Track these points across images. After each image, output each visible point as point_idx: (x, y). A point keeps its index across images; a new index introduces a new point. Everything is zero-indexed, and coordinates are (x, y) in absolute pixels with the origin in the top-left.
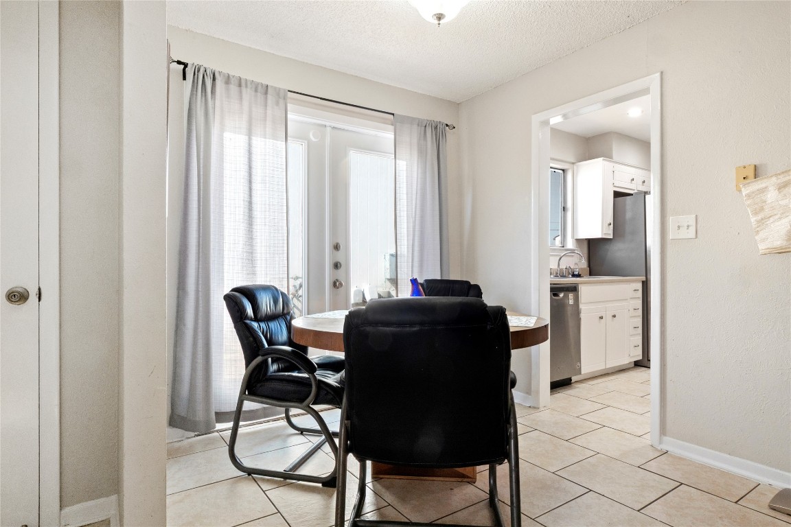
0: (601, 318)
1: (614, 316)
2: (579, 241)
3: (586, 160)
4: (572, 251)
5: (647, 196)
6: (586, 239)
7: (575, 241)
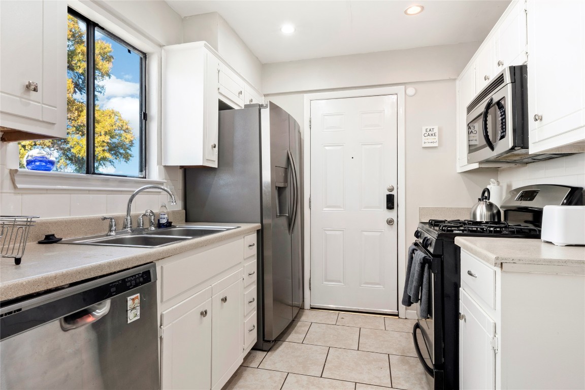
0: (204, 314)
1: (224, 300)
2: (169, 169)
3: (179, 43)
4: (156, 185)
5: (262, 110)
6: (182, 167)
7: (163, 169)
